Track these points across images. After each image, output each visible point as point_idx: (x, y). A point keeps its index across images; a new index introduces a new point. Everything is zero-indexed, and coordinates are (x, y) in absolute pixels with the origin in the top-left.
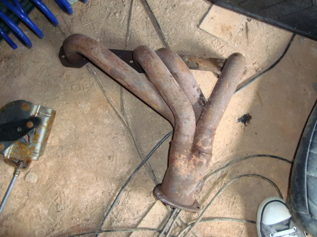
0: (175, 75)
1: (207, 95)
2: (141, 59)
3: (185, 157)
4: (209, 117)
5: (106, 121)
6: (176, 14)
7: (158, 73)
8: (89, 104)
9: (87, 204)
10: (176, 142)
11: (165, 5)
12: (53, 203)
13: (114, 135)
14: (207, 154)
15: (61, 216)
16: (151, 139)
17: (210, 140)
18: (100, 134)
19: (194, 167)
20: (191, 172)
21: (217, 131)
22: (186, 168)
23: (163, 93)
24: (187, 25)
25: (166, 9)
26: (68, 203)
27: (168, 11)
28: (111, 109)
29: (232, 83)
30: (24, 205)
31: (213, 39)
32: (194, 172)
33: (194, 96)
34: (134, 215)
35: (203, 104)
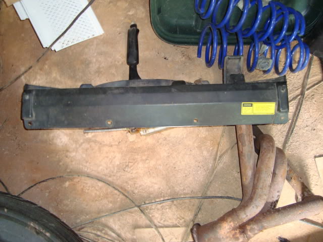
0: (274, 174)
1: (280, 205)
2: (265, 145)
3: (233, 226)
4: (270, 218)
5: (205, 153)
6: (310, 136)
7: (267, 164)
8: (207, 133)
9: (143, 184)
10: (236, 213)
11: (309, 123)
12: (126, 162)
13: (200, 165)
14: (247, 237)
15: (123, 174)
16: (218, 190)
17: (256, 232)
18: (194, 156)
19: (231, 236)
20: (227, 238)
21: (265, 231)
22: (226, 233)
23: (258, 178)
24: (309, 149)
25: (307, 126)
26: (134, 172)
27: (307, 128)
28: (216, 149)
29: (304, 214)
30: (111, 146)
31: (317, 174)
32: (228, 239)
33: (273, 197)
34: (161, 219)
35: (273, 207)
